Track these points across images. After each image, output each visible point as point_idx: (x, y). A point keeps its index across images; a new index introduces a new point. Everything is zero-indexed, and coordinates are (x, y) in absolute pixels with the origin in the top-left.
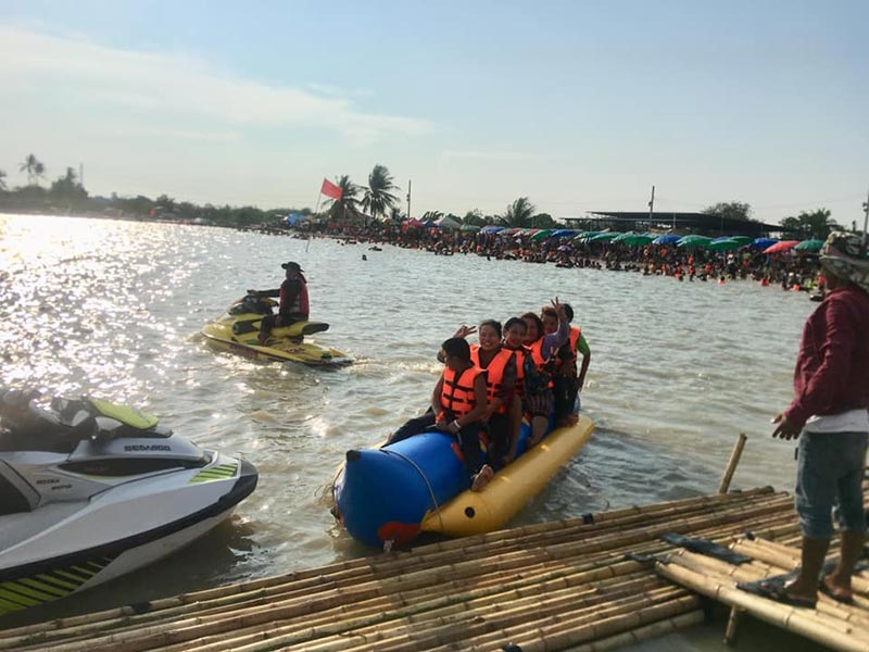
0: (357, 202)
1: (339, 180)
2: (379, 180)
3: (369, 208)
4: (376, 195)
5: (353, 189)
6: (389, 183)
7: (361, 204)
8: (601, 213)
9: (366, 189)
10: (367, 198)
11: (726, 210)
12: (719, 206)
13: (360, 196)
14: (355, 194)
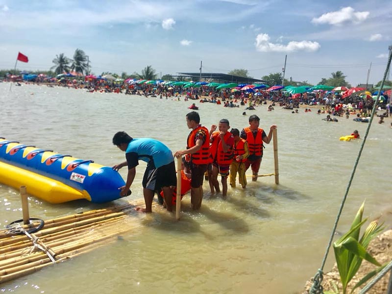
0: (69, 67)
1: (59, 56)
2: (79, 57)
3: (74, 70)
4: (78, 64)
5: (66, 61)
6: (85, 58)
7: (71, 68)
8: (183, 73)
9: (73, 61)
10: (73, 65)
11: (238, 73)
12: (235, 70)
13: (70, 65)
14: (67, 63)
